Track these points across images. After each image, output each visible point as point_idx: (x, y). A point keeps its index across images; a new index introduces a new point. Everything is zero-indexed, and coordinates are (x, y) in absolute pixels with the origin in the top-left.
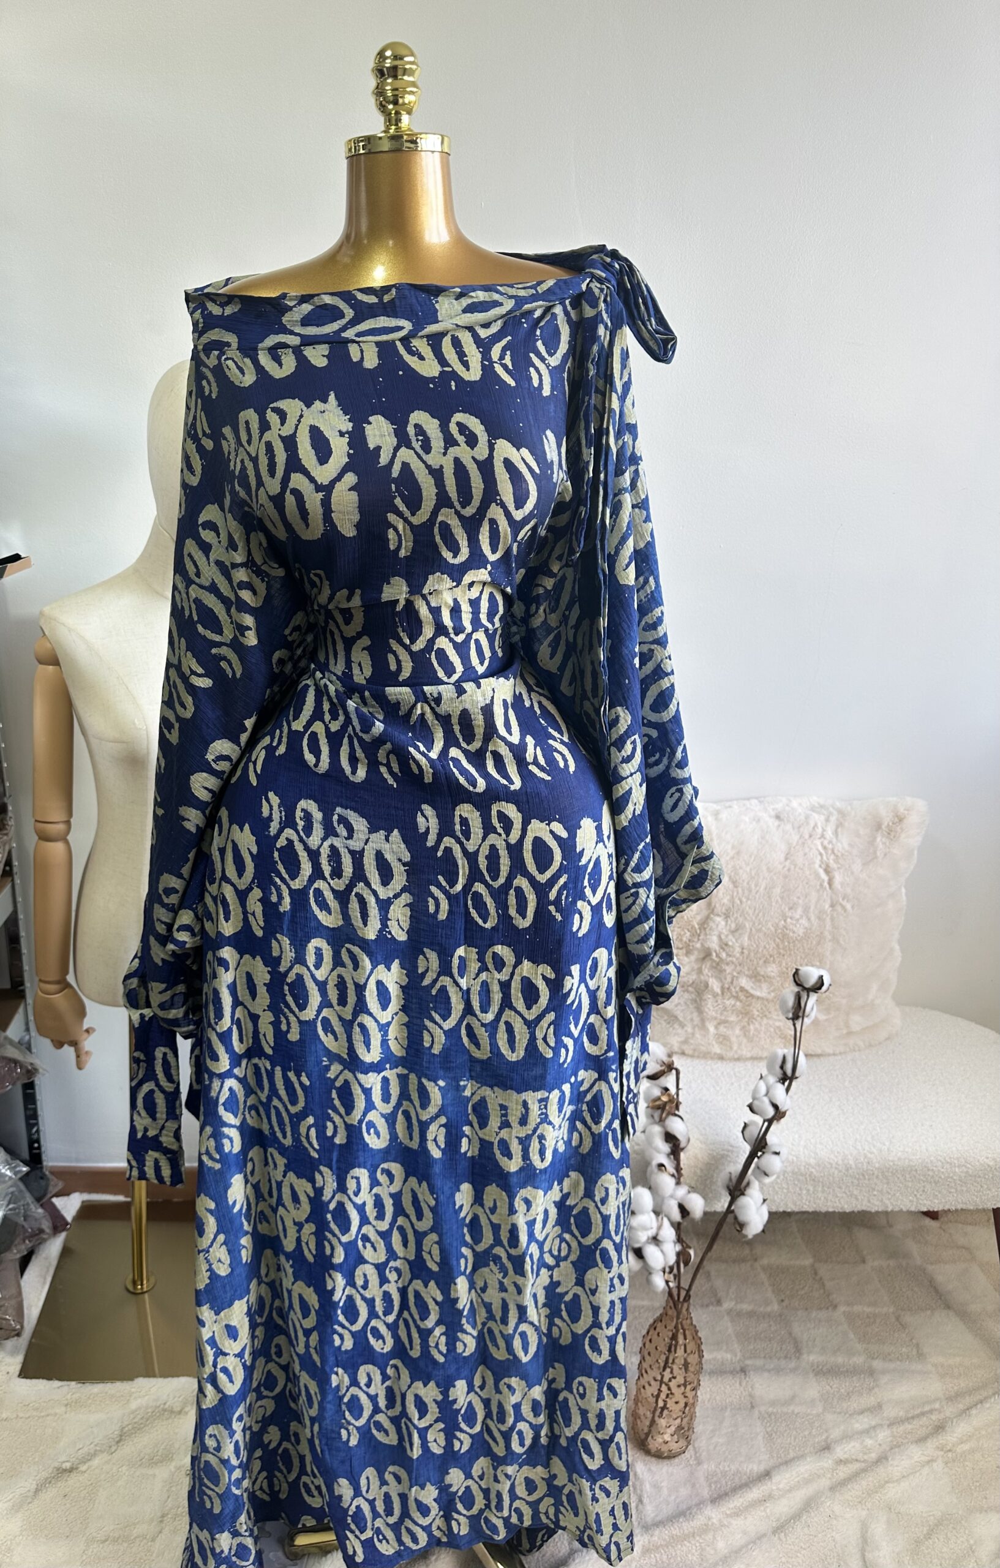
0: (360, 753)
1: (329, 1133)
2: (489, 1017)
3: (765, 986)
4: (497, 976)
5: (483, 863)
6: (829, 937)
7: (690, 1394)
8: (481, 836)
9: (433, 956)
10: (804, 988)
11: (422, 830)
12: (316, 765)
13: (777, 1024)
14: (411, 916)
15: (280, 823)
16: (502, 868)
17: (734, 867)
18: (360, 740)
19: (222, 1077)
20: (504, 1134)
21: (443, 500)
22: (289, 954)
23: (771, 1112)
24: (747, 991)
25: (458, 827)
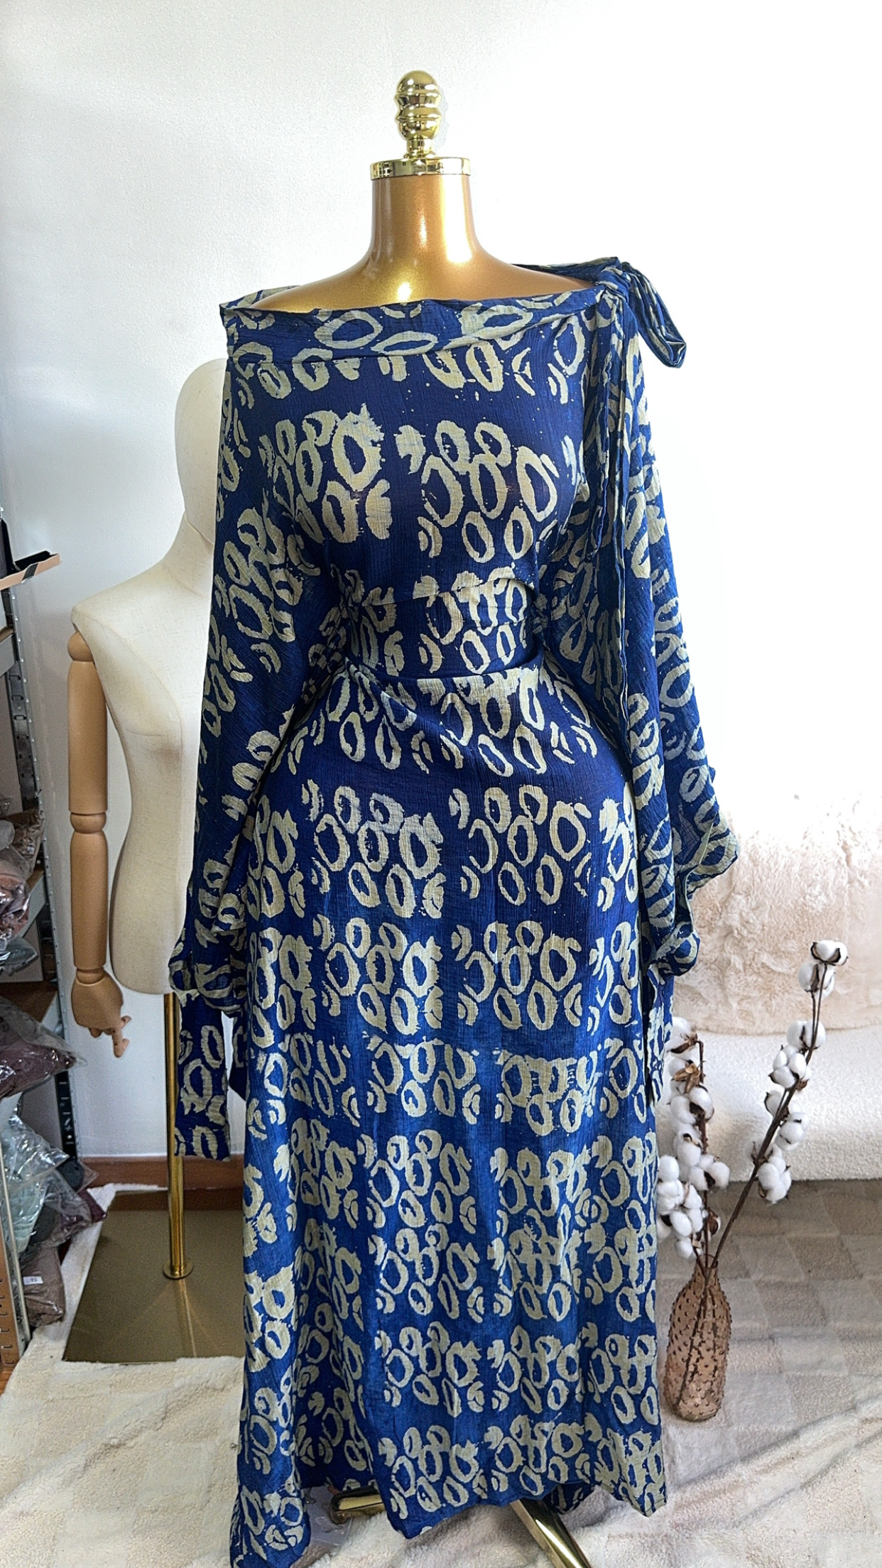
0: (394, 742)
1: (370, 1103)
2: (520, 989)
3: (785, 962)
4: (527, 950)
5: (511, 843)
6: (847, 912)
7: (720, 1358)
8: (509, 817)
9: (465, 932)
10: (822, 961)
11: (453, 813)
12: (353, 754)
13: (799, 999)
14: (445, 895)
15: (320, 809)
16: (529, 846)
17: (754, 846)
18: (394, 729)
19: (267, 1051)
20: (535, 1099)
21: (470, 504)
22: (329, 934)
23: (791, 1081)
24: (768, 968)
25: (487, 810)
